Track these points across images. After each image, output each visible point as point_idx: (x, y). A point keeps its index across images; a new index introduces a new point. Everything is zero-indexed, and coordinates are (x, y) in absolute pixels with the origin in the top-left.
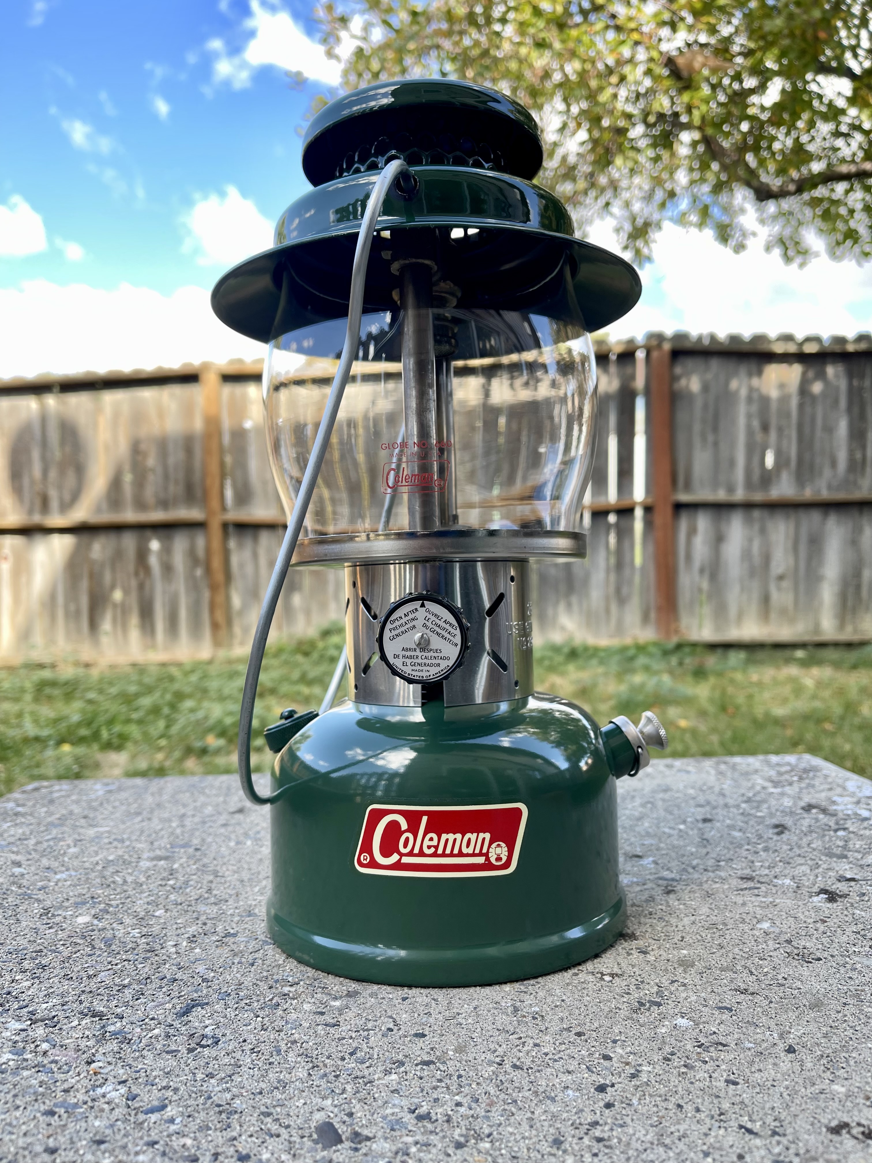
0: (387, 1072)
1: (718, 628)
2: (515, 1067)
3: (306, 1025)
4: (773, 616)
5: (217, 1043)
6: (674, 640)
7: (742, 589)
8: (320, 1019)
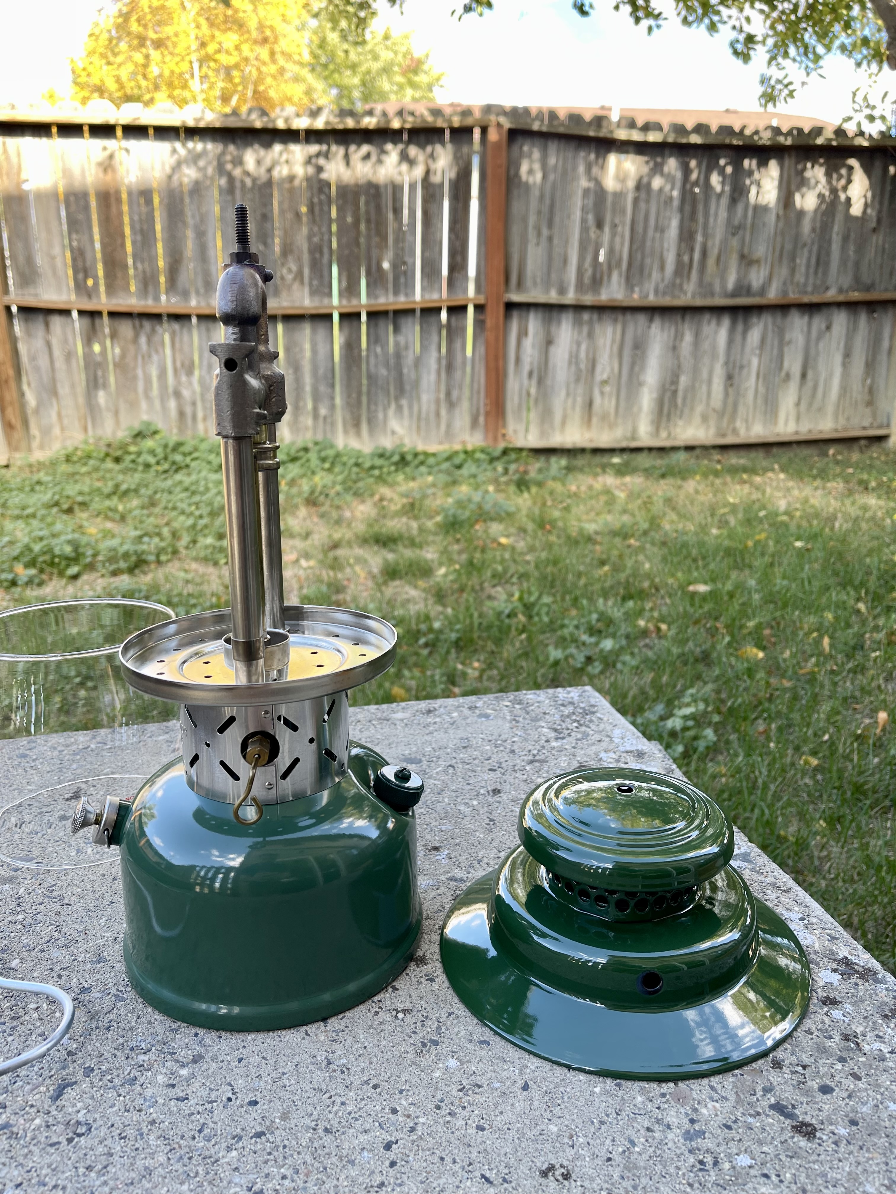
0: (229, 1149)
1: (543, 434)
2: (327, 1130)
3: (161, 1101)
4: (595, 420)
5: (90, 1129)
6: (502, 445)
7: (568, 395)
8: (172, 1093)
